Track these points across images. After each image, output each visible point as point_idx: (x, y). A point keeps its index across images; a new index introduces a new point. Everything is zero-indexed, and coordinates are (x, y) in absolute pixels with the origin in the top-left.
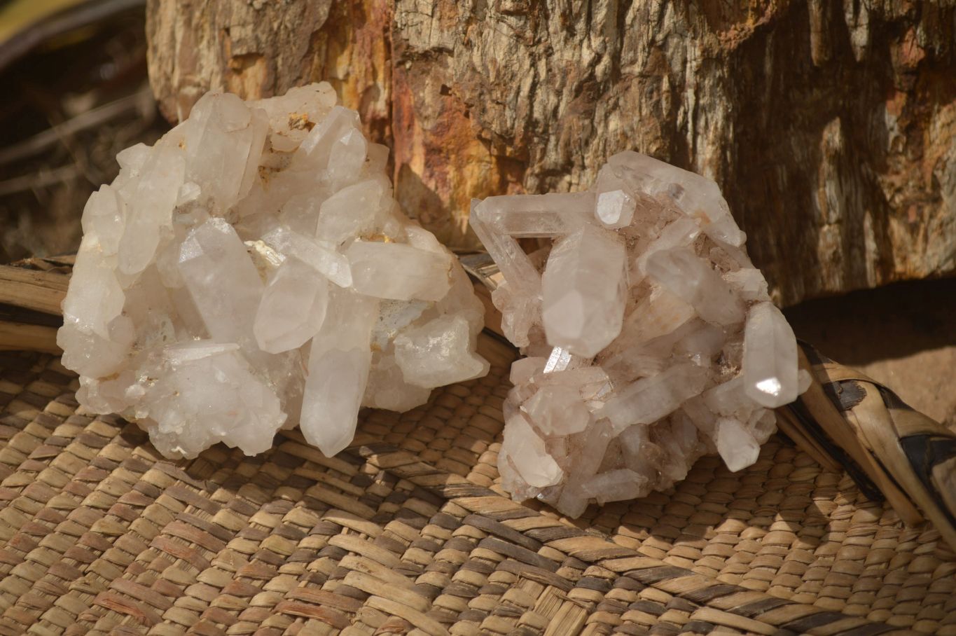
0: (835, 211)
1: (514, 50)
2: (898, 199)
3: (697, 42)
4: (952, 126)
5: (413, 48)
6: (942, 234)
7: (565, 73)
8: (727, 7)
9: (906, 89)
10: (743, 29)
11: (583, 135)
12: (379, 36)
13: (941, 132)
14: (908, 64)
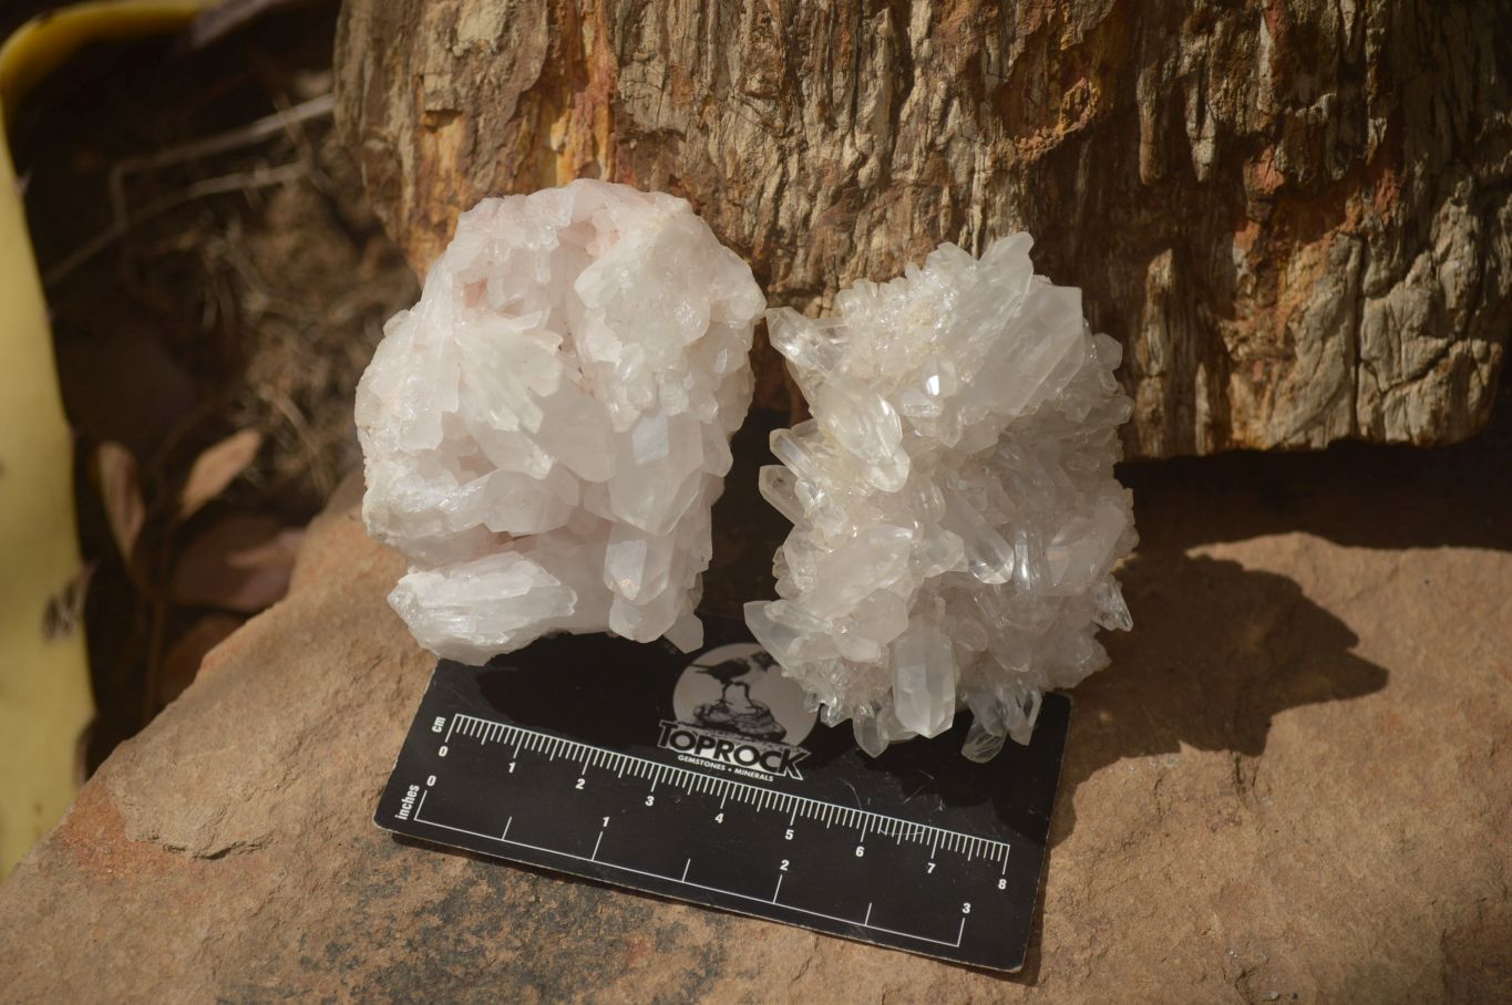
0: (1157, 362)
1: (759, 141)
2: (1242, 351)
3: (988, 149)
4: (1315, 268)
5: (638, 126)
6: (1293, 400)
7: (821, 174)
8: (1032, 106)
9: (1260, 219)
10: (1049, 136)
11: (839, 252)
12: (603, 103)
13: (1301, 275)
14: (1262, 190)
